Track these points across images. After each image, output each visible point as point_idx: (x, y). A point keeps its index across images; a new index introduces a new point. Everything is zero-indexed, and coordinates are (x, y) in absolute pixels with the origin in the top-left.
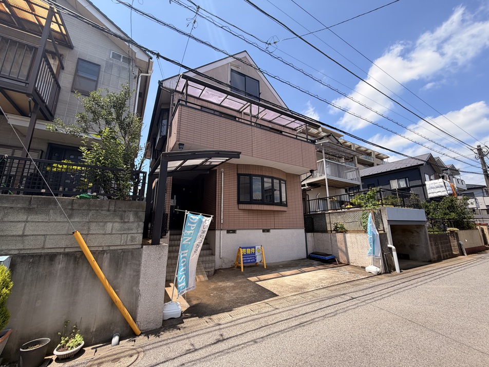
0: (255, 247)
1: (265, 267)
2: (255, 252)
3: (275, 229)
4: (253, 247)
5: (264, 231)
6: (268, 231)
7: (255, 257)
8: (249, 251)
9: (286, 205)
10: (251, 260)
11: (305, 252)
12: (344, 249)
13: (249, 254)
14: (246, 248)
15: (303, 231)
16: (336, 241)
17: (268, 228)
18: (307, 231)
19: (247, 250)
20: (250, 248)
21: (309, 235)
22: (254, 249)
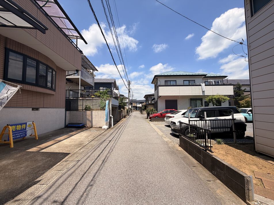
0: (26, 124)
1: (37, 139)
2: (26, 128)
3: (44, 108)
4: (24, 124)
5: (33, 109)
6: (37, 109)
7: (26, 132)
8: (19, 127)
9: (54, 90)
10: (20, 135)
11: (64, 124)
12: (90, 119)
13: (19, 131)
14: (16, 125)
15: (64, 110)
16: (86, 115)
17: (37, 107)
18: (66, 110)
19: (17, 126)
20: (21, 124)
21: (68, 112)
22: (25, 125)
